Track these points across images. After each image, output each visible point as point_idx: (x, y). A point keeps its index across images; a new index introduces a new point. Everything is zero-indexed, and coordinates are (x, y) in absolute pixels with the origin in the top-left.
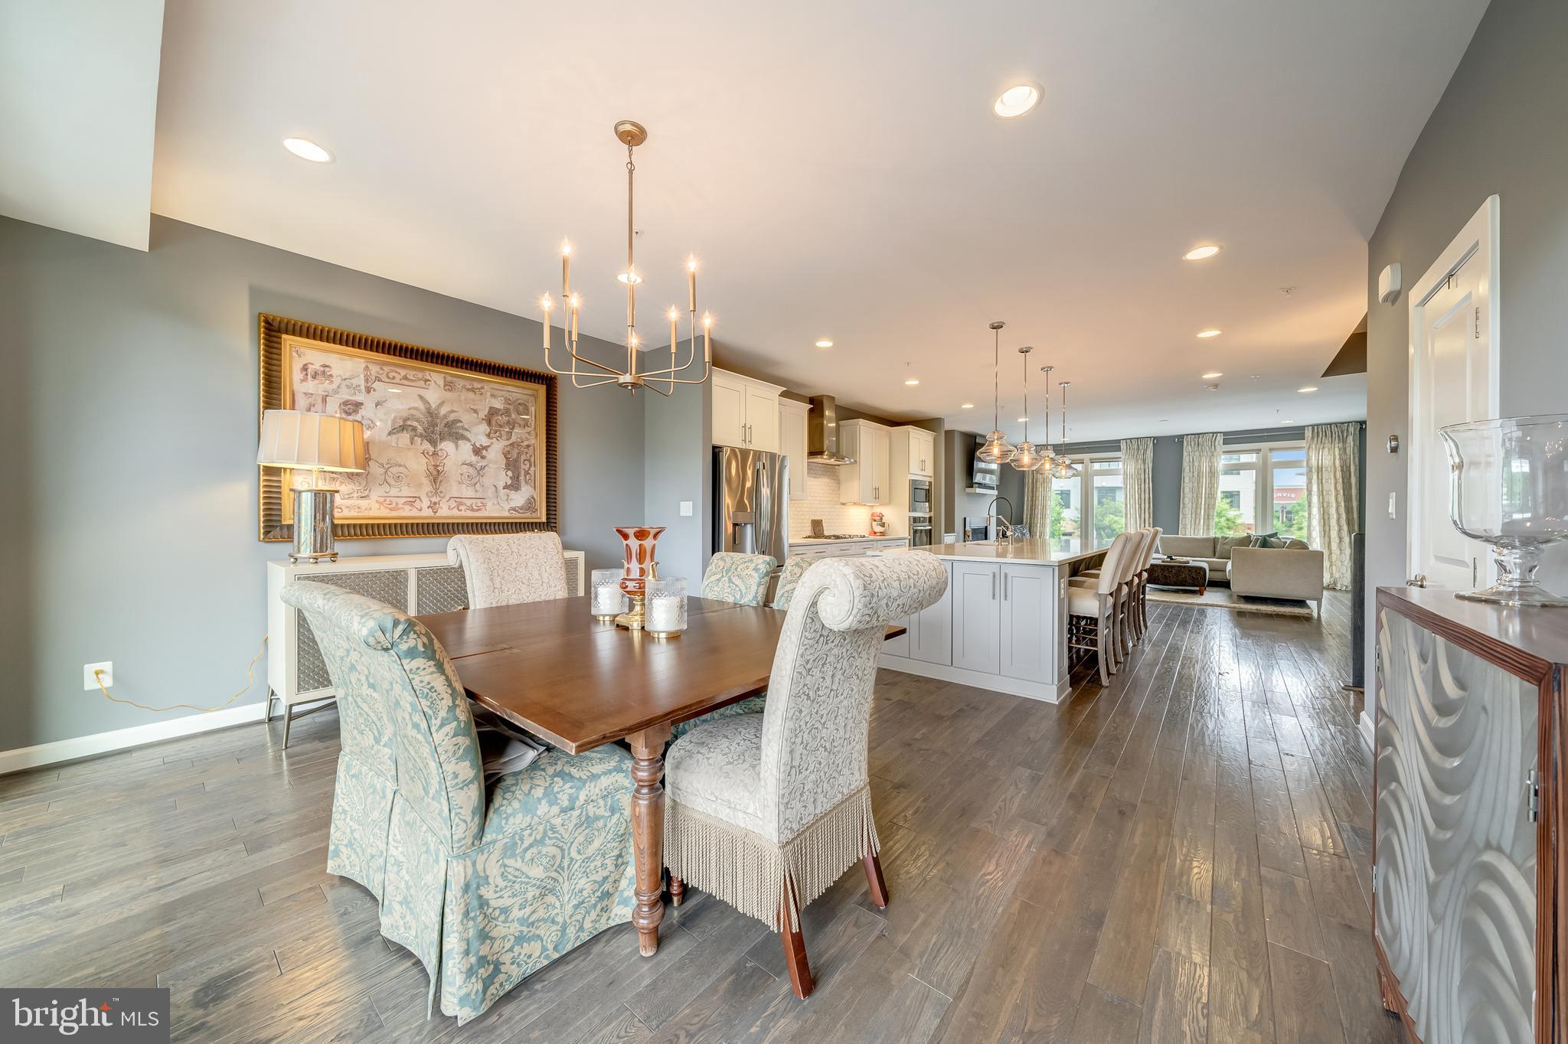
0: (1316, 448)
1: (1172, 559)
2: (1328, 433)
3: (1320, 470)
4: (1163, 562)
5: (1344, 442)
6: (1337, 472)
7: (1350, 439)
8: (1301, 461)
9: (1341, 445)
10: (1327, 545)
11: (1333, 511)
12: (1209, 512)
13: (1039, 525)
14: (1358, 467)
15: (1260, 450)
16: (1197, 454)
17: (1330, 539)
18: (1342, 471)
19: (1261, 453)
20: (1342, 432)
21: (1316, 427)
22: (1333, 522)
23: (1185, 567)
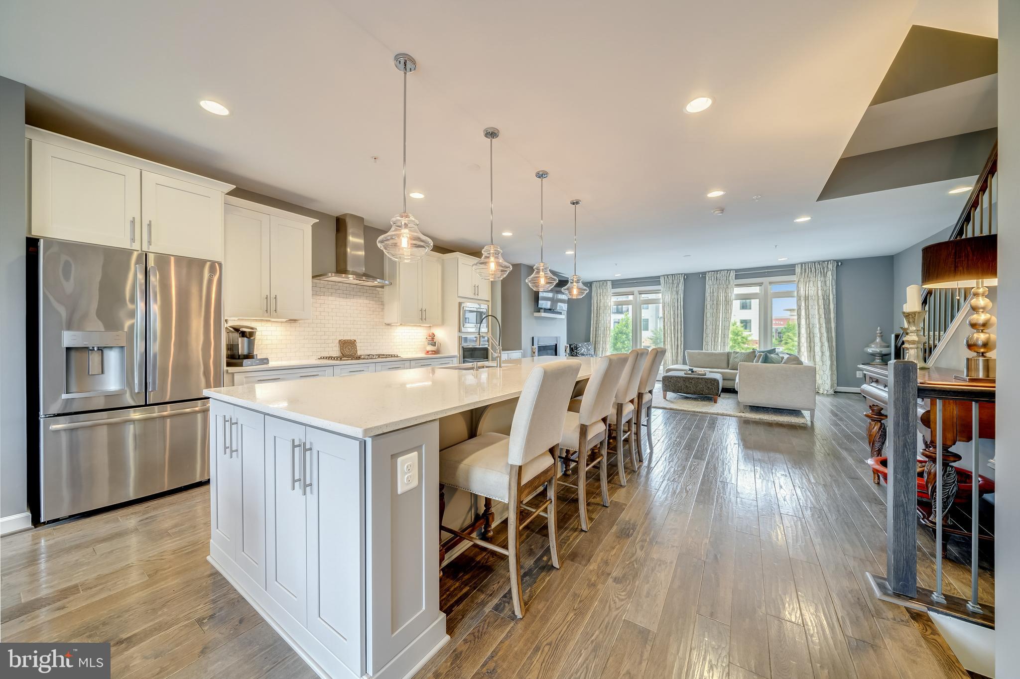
0: (804, 281)
1: (693, 372)
2: (813, 269)
3: (807, 298)
4: (685, 374)
5: (825, 276)
6: (820, 300)
7: (829, 273)
8: (792, 292)
9: (822, 279)
10: (812, 357)
11: (817, 331)
12: (724, 332)
13: (601, 343)
14: (835, 296)
15: (762, 283)
16: (716, 286)
17: (814, 353)
18: (824, 299)
19: (763, 286)
20: (823, 268)
21: (804, 265)
22: (817, 340)
23: (702, 379)
